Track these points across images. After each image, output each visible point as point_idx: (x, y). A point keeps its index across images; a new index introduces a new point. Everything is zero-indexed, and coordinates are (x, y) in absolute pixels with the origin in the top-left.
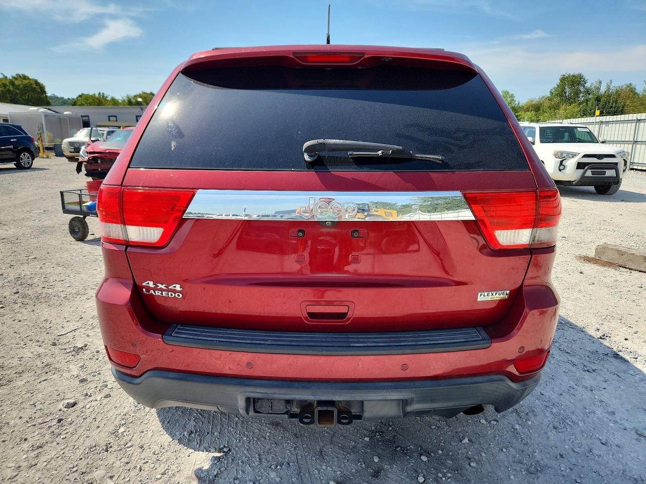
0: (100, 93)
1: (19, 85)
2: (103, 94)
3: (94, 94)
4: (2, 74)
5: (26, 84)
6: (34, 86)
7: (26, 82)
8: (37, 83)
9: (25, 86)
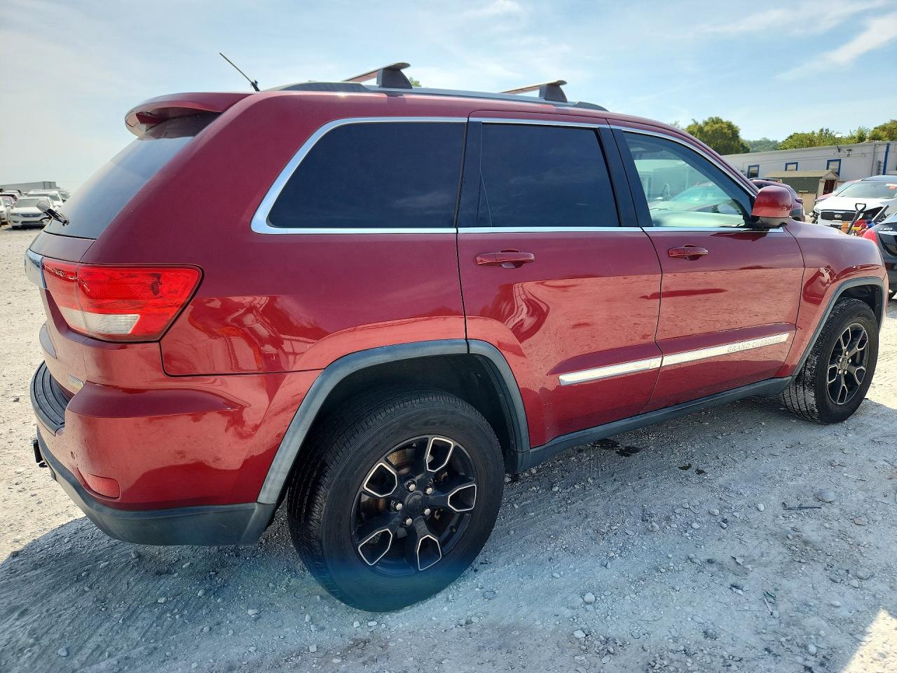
0: (822, 130)
1: (708, 131)
2: (827, 130)
3: (813, 133)
4: (693, 120)
5: (716, 129)
6: (726, 131)
7: (717, 126)
8: (730, 126)
9: (715, 132)
